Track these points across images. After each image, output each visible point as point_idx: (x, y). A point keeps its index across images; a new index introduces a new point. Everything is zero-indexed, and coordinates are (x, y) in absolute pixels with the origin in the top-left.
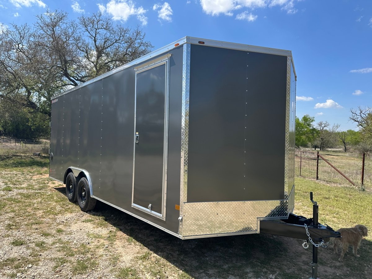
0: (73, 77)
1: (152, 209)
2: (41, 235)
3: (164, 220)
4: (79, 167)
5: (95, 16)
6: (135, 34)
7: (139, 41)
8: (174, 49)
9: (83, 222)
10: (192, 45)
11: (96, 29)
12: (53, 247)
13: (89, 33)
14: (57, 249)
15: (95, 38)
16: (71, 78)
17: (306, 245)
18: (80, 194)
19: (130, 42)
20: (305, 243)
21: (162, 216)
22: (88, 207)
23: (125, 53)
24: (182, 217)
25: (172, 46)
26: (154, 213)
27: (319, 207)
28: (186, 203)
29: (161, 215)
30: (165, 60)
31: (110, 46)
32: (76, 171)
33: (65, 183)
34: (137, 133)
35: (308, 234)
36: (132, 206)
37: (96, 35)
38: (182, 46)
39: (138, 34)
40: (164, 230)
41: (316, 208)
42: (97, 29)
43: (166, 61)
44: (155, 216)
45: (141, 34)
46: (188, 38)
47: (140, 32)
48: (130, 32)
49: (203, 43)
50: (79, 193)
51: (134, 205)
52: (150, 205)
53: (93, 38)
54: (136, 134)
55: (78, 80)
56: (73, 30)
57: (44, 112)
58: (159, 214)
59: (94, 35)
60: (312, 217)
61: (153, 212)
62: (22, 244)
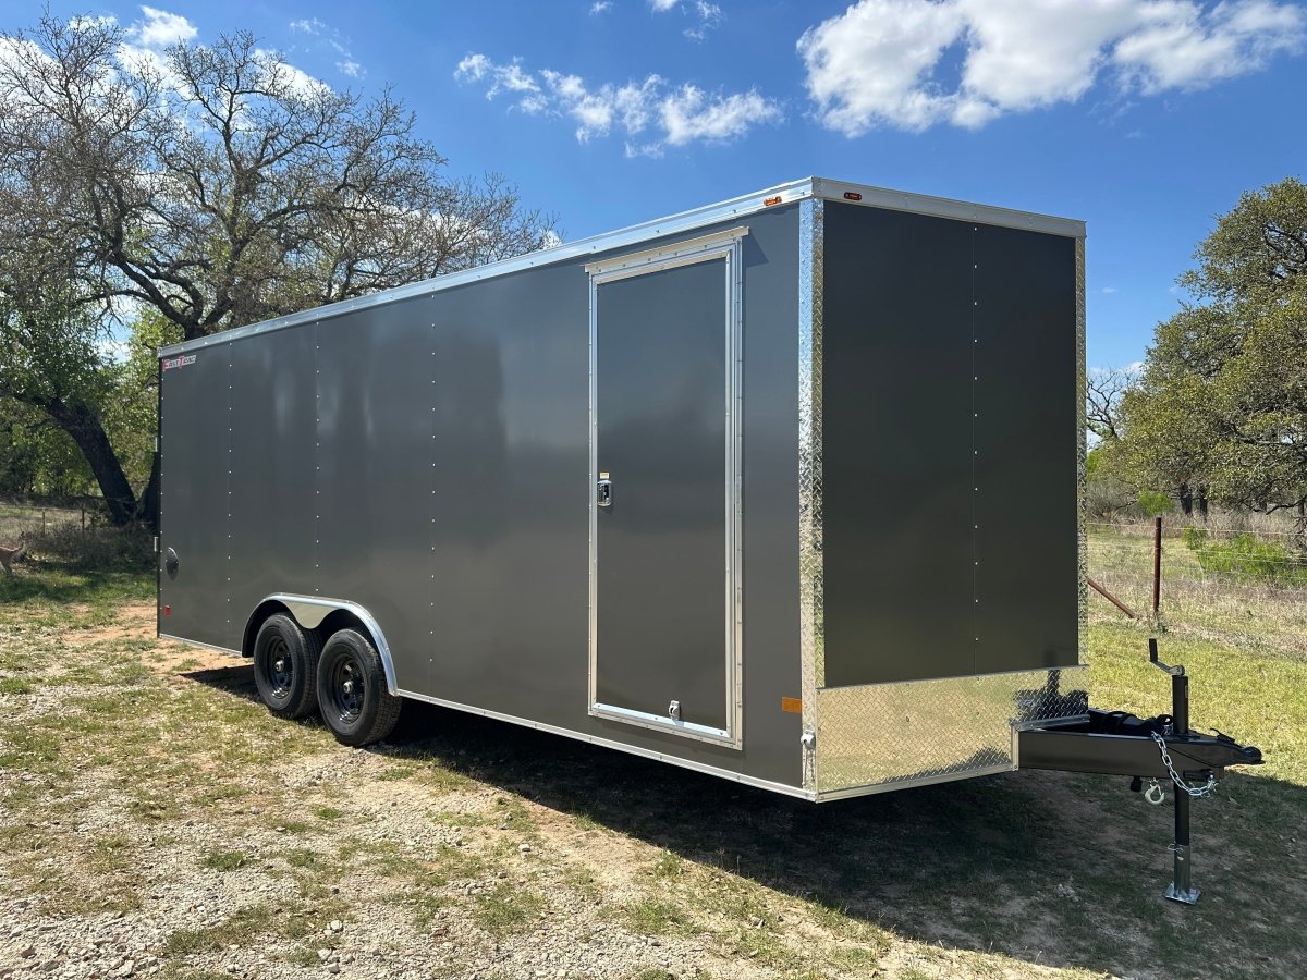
0: (141, 266)
1: (682, 716)
2: (280, 829)
3: (738, 746)
4: (321, 594)
5: (229, 46)
6: (377, 116)
7: (393, 140)
8: (760, 213)
9: (382, 779)
10: (828, 204)
11: (233, 94)
12: (356, 865)
13: (205, 104)
14: (376, 868)
15: (227, 124)
16: (135, 269)
17: (1155, 796)
18: (330, 686)
19: (360, 144)
20: (1153, 788)
21: (729, 735)
22: (374, 729)
23: (340, 182)
24: (814, 734)
25: (753, 204)
26: (692, 729)
27: (1190, 682)
28: (825, 691)
29: (726, 734)
30: (724, 246)
31: (281, 155)
32: (309, 609)
33: (247, 654)
34: (604, 476)
35: (1167, 761)
36: (590, 714)
37: (231, 113)
38: (795, 205)
39: (388, 115)
40: (738, 778)
41: (1180, 684)
42: (235, 93)
43: (730, 247)
44: (694, 737)
45: (401, 117)
46: (816, 182)
47: (395, 108)
48: (357, 107)
49: (858, 197)
50: (325, 685)
51: (597, 708)
52: (674, 705)
53: (221, 125)
54: (599, 479)
55: (158, 276)
56: (143, 91)
57: (30, 396)
58: (716, 731)
59: (225, 113)
60: (1168, 710)
61: (687, 725)
62: (242, 864)
